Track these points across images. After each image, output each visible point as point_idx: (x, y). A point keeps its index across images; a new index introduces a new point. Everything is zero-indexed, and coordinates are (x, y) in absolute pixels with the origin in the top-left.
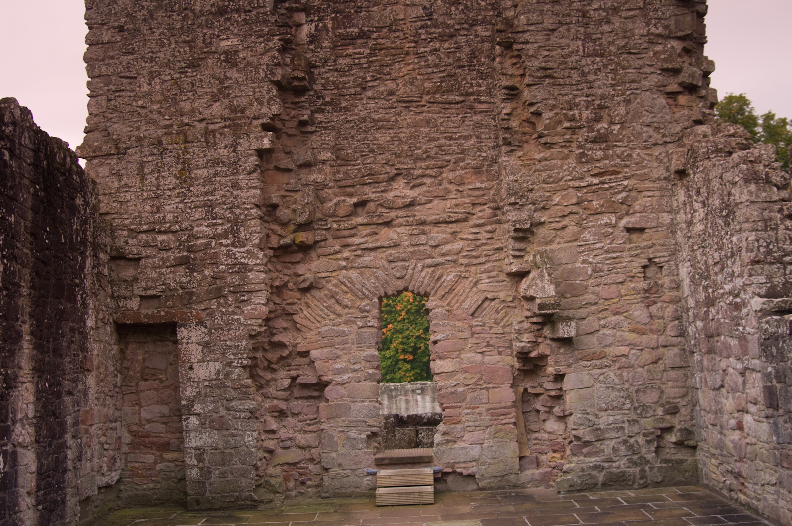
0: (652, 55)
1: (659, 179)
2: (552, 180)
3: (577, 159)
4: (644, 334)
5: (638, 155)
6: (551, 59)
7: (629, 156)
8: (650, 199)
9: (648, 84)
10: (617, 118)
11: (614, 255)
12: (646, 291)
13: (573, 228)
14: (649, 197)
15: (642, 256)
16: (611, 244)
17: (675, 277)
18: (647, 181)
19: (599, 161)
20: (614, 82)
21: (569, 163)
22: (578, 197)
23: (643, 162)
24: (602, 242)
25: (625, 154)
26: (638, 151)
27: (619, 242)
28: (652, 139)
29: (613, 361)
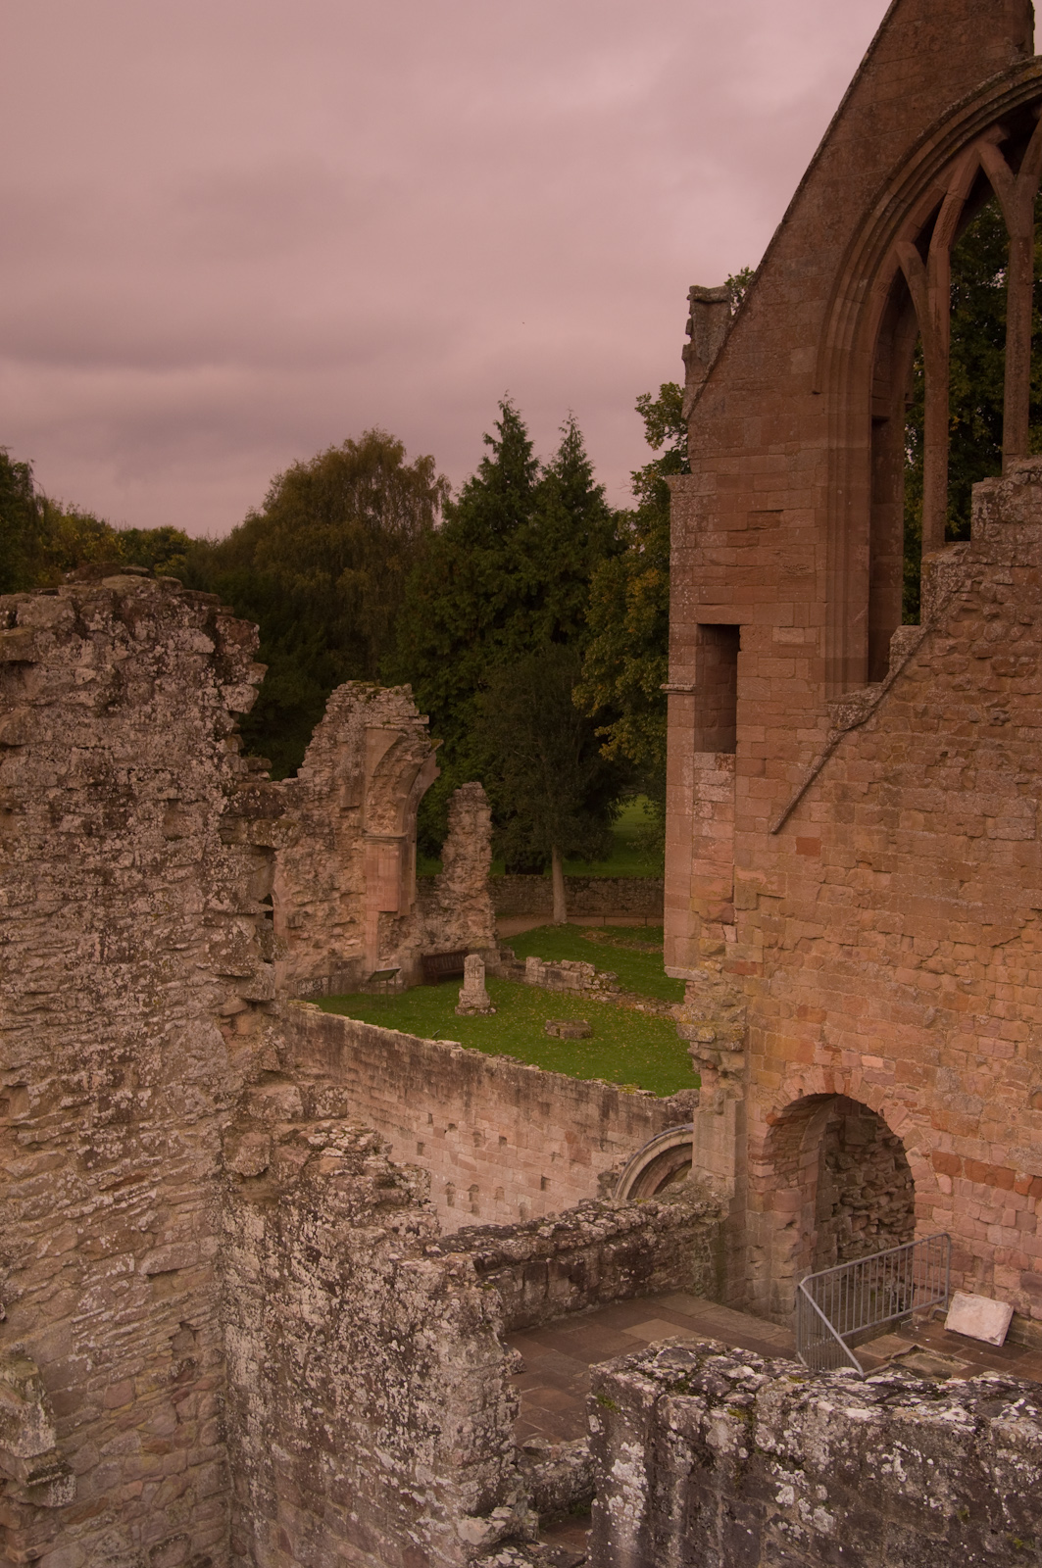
0: (207, 950)
1: (205, 1178)
2: (37, 1212)
3: (79, 1163)
4: (167, 1452)
5: (176, 1140)
6: (44, 973)
7: (163, 1143)
8: (188, 1216)
9: (199, 1005)
10: (149, 1078)
11: (129, 1328)
12: (174, 1380)
13: (68, 1293)
14: (187, 1212)
15: (172, 1319)
16: (125, 1309)
17: (218, 1346)
18: (185, 1185)
19: (115, 1161)
20: (147, 1010)
21: (67, 1174)
22: (79, 1235)
23: (183, 1151)
24: (110, 1309)
25: (157, 1142)
26: (175, 1133)
27: (139, 1303)
28: (199, 1107)
29: (117, 1512)
